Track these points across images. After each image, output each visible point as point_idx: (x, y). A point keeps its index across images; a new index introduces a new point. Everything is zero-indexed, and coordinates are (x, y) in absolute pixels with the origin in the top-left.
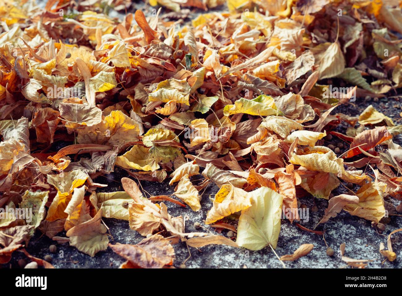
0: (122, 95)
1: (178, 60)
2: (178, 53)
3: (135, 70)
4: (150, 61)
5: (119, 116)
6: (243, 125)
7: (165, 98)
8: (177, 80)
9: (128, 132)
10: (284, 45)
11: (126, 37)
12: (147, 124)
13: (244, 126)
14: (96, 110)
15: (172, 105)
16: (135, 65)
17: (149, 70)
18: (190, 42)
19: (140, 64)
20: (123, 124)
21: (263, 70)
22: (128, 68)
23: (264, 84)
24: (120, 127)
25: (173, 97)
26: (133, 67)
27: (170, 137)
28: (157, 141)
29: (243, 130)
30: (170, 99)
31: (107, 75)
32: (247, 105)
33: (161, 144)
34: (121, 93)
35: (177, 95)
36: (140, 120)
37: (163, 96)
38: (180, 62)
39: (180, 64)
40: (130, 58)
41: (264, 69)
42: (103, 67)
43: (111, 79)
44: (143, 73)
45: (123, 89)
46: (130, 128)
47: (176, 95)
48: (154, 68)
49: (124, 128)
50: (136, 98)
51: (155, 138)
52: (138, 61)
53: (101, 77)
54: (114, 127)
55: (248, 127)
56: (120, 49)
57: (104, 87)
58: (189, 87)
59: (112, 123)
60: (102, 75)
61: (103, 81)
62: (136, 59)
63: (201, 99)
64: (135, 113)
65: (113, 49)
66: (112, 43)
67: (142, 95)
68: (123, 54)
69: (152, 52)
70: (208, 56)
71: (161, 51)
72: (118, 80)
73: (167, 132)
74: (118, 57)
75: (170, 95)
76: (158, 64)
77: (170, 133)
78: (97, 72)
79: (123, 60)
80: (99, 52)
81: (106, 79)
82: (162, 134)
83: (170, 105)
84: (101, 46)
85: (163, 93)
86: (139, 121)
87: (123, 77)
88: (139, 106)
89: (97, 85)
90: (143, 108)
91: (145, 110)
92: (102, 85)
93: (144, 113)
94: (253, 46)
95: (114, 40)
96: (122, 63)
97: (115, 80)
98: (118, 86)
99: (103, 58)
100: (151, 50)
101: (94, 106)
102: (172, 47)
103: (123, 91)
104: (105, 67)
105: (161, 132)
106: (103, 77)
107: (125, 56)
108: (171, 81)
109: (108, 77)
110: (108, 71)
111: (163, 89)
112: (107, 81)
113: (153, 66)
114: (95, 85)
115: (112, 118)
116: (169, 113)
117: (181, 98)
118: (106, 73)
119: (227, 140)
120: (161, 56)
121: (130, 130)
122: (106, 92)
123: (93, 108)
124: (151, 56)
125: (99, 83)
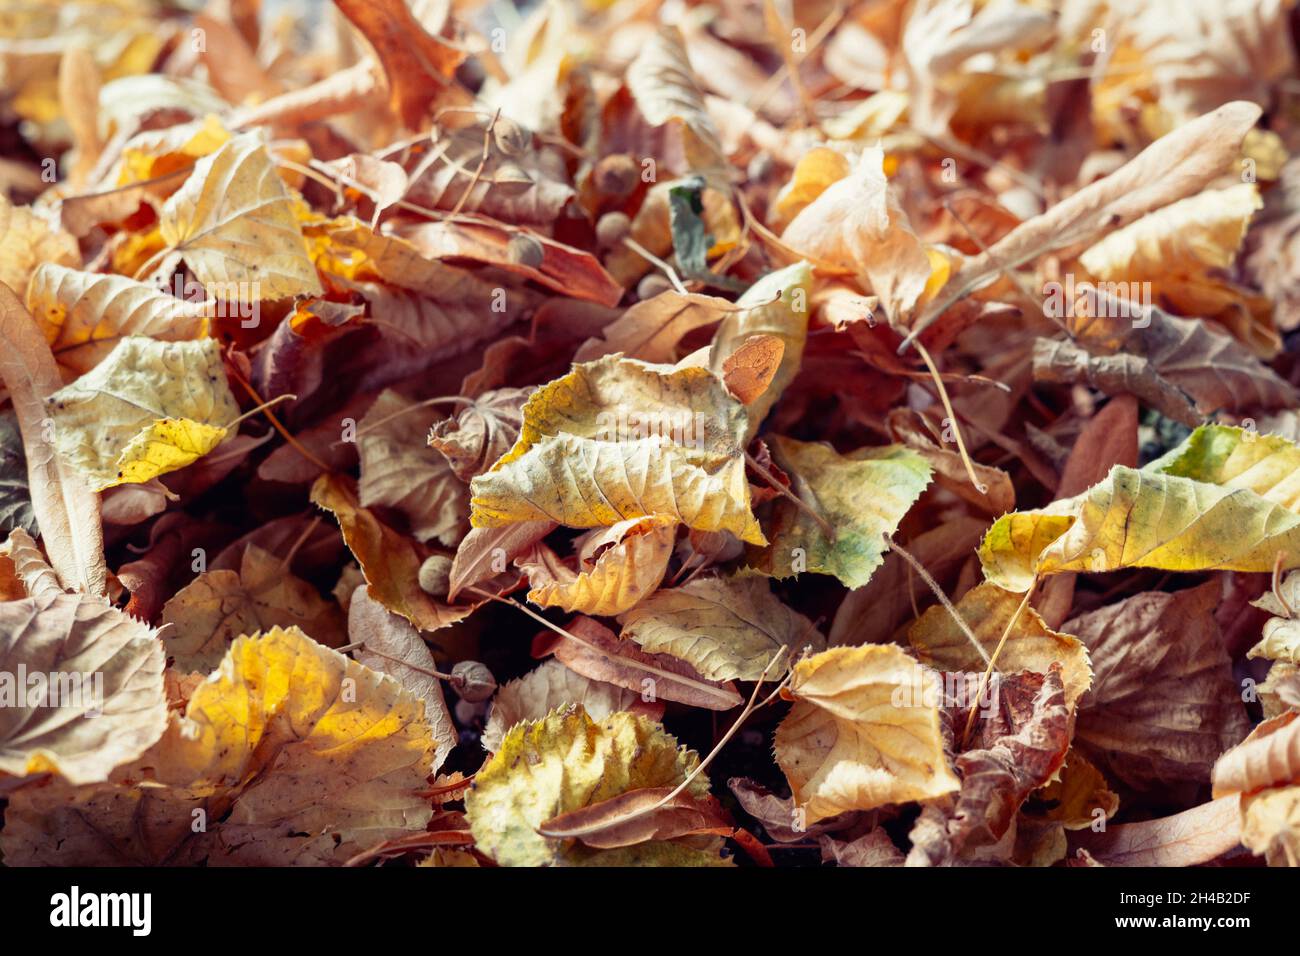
0: (273, 482)
1: (610, 222)
2: (611, 176)
3: (353, 311)
4: (439, 240)
5: (289, 666)
6: (1108, 631)
7: (588, 496)
8: (650, 367)
9: (355, 764)
10: (1181, 84)
11: (245, 91)
12: (471, 673)
13: (1115, 639)
14: (123, 639)
15: (643, 548)
16: (341, 277)
17: (434, 301)
18: (679, 103)
19: (372, 265)
20: (319, 714)
21: (1153, 251)
22: (305, 301)
23: (1196, 346)
24: (296, 738)
25: (648, 490)
26: (332, 296)
27: (651, 773)
28: (573, 820)
29: (1118, 669)
30: (624, 509)
31: (169, 363)
32: (1159, 513)
33: (598, 835)
34: (265, 472)
35: (677, 482)
36: (419, 655)
37: (575, 490)
38: (627, 233)
39: (632, 244)
40: (306, 231)
41: (1165, 247)
42: (134, 306)
43: (195, 387)
44: (398, 324)
45: (278, 441)
46: (368, 734)
47: (666, 478)
48: (472, 284)
49: (328, 740)
50: (369, 496)
51: (555, 794)
52: (364, 248)
53: (125, 376)
54: (256, 737)
55: (1143, 644)
56: (239, 179)
57: (157, 448)
58: (735, 409)
59: (243, 717)
60: (131, 363)
61: (143, 404)
62: (349, 240)
63: (813, 476)
64: (377, 607)
65: (194, 184)
66: (179, 138)
67: (410, 473)
68: (263, 213)
69: (443, 180)
70: (814, 190)
71: (507, 173)
72: (242, 389)
73: (622, 731)
74: (231, 236)
75: (619, 477)
76: (494, 259)
77: (641, 737)
78: (91, 342)
79: (268, 252)
80: (99, 206)
81: (161, 392)
82: (591, 749)
83: (631, 549)
84: (105, 160)
85: (567, 464)
86: (410, 660)
87: (269, 367)
88: (398, 550)
89: (101, 435)
90: (432, 565)
91: (445, 581)
92: (139, 439)
93: (438, 599)
94: (1032, 100)
95: (181, 117)
96: (263, 273)
97: (223, 387)
98: (244, 429)
99: (127, 242)
100: (439, 165)
101: (97, 603)
102: (560, 140)
103: (279, 452)
104: (146, 307)
105: (580, 743)
106: (139, 376)
107: (280, 222)
108: (599, 370)
109: (175, 378)
110: (174, 332)
111: (563, 437)
112: (169, 404)
113: (462, 273)
114: (90, 438)
115: (242, 690)
116: (624, 602)
117: (708, 500)
118: (161, 347)
119: (1053, 765)
120: (508, 203)
121: (370, 745)
122: (168, 478)
123: (94, 622)
124: (444, 206)
125: (113, 422)
